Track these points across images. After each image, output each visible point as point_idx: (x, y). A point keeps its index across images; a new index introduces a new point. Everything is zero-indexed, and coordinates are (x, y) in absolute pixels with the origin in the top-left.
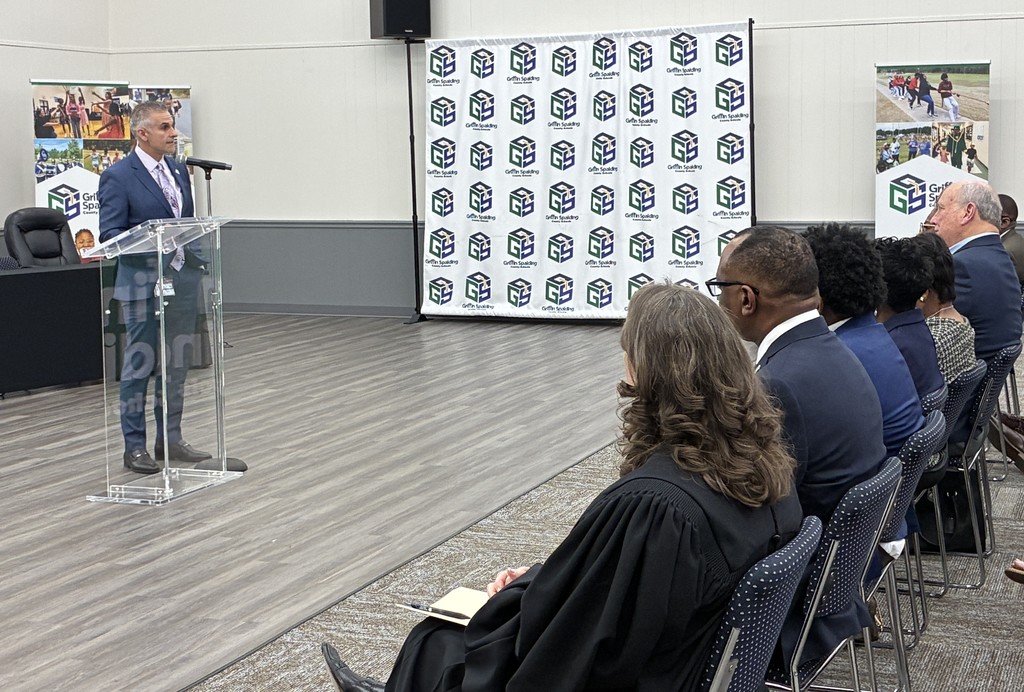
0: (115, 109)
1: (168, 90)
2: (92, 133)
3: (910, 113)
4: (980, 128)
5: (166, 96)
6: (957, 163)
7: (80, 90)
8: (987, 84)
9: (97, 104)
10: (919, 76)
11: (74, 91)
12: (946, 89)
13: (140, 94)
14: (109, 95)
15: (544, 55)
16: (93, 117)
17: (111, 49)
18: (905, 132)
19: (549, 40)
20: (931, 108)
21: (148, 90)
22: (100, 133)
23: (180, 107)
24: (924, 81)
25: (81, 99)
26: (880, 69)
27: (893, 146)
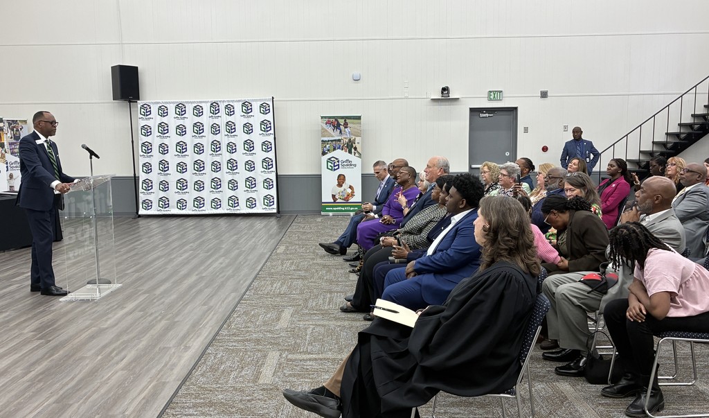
1: (17, 121)
3: (333, 134)
4: (357, 140)
6: (350, 152)
8: (360, 123)
10: (336, 120)
12: (346, 125)
15: (189, 108)
18: (332, 141)
19: (192, 103)
20: (341, 132)
21: (7, 120)
24: (338, 122)
26: (322, 117)
27: (327, 146)
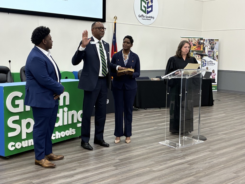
0: (199, 43)
1: (213, 39)
2: (194, 49)
5: (213, 41)
7: (192, 39)
9: (195, 42)
11: (190, 39)
13: (207, 40)
14: (198, 40)
16: (194, 45)
17: (202, 30)
21: (209, 39)
22: (195, 49)
23: (216, 43)
25: (192, 41)
